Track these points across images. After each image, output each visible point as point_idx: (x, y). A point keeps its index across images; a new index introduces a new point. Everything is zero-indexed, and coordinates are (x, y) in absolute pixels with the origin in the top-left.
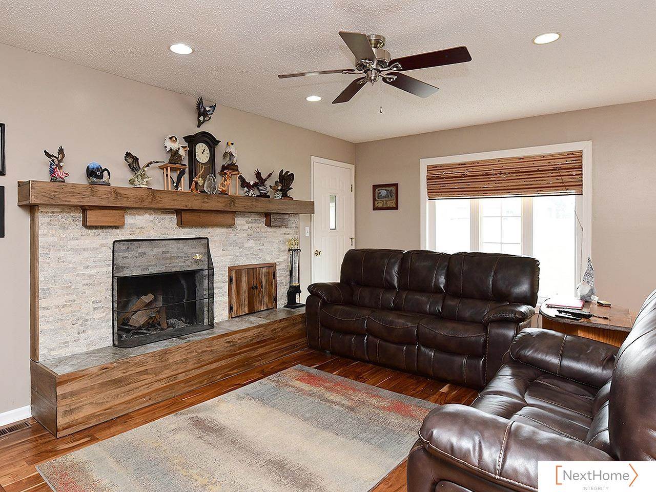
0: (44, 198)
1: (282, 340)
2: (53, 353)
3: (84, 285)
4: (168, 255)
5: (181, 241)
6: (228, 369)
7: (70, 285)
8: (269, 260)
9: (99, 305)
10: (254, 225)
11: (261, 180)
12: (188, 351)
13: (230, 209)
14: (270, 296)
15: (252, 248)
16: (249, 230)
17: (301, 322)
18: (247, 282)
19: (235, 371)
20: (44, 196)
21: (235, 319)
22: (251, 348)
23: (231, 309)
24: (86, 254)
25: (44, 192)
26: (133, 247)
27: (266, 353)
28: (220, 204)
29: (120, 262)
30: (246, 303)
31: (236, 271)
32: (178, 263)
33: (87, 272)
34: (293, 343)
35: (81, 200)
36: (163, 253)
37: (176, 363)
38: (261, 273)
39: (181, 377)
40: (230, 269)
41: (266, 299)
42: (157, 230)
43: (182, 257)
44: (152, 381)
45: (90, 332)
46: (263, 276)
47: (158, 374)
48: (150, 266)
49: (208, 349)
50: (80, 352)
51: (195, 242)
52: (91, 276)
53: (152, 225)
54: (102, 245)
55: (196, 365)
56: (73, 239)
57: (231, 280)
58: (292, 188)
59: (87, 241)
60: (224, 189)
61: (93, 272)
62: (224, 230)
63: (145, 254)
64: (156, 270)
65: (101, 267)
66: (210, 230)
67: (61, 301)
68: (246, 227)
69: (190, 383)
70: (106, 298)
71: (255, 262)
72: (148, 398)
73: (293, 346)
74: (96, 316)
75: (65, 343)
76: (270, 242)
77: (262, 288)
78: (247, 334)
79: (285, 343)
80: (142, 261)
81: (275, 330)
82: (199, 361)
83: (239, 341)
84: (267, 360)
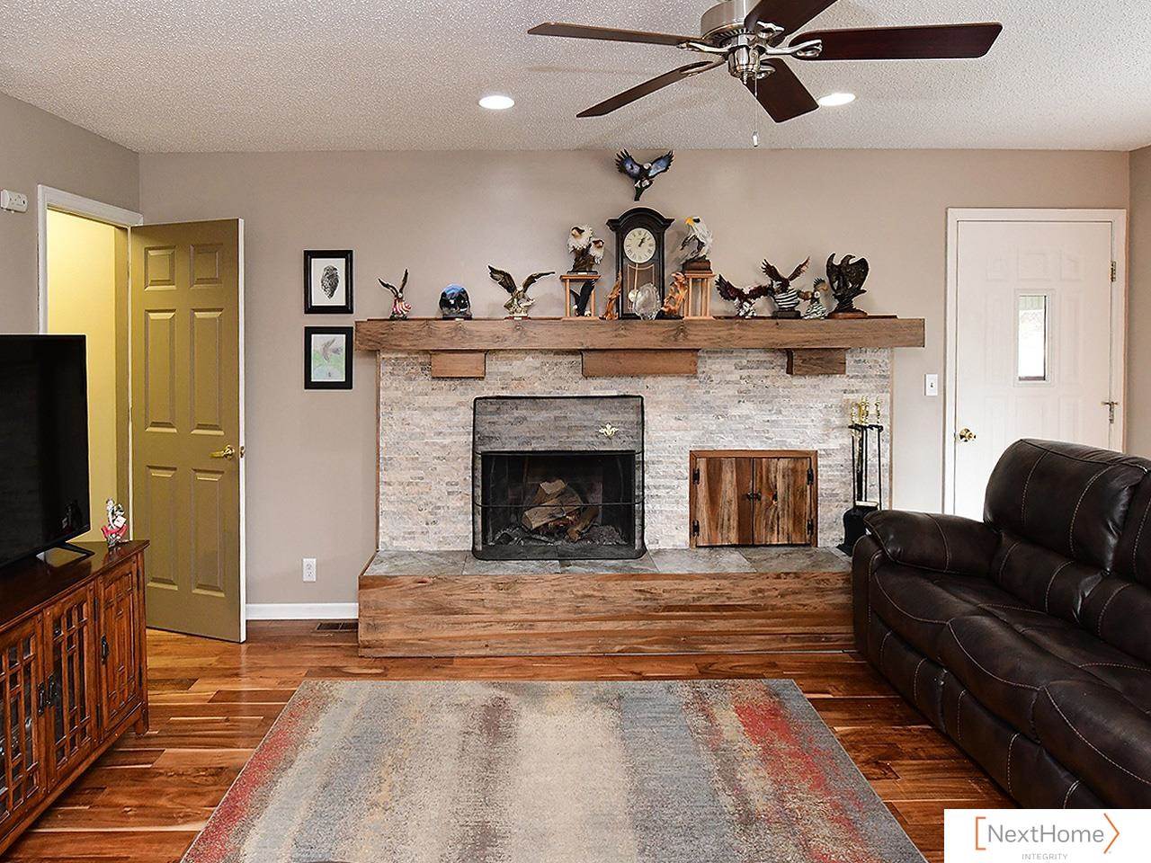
0: (370, 343)
1: (784, 616)
2: (395, 543)
3: (435, 457)
4: (564, 423)
5: (589, 400)
6: (640, 640)
7: (417, 456)
8: (795, 443)
9: (455, 488)
10: (755, 372)
11: (776, 282)
12: (555, 588)
13: (675, 345)
14: (797, 518)
15: (748, 417)
16: (742, 382)
17: (842, 591)
18: (734, 483)
19: (656, 647)
20: (370, 340)
21: (702, 550)
22: (694, 613)
23: (695, 529)
24: (437, 415)
25: (370, 335)
26: (505, 407)
27: (736, 633)
28: (652, 338)
29: (485, 429)
30: (734, 523)
31: (709, 460)
32: (584, 437)
33: (439, 440)
34: (816, 629)
35: (415, 342)
36: (556, 418)
37: (534, 602)
38: (773, 469)
39: (542, 628)
40: (694, 456)
41: (786, 524)
42: (545, 383)
43: (591, 428)
44: (492, 619)
45: (441, 525)
46: (780, 478)
47: (501, 611)
48: (533, 438)
49: (595, 593)
50: (429, 549)
51: (616, 402)
52: (444, 447)
53: (538, 373)
54: (460, 404)
55: (573, 616)
56: (421, 394)
57: (695, 477)
58: (864, 291)
59: (441, 398)
60: (672, 308)
61: (447, 441)
62: (682, 382)
63: (525, 419)
64: (543, 445)
65: (459, 434)
66: (650, 381)
67: (406, 477)
68: (735, 376)
69: (558, 642)
70: (465, 479)
71: (755, 445)
72: (483, 643)
73: (816, 637)
74: (450, 504)
75: (409, 533)
76: (799, 407)
77: (775, 497)
78: (686, 585)
79: (792, 624)
80: (521, 430)
81: (761, 591)
82: (577, 610)
83: (666, 595)
84: (739, 648)
